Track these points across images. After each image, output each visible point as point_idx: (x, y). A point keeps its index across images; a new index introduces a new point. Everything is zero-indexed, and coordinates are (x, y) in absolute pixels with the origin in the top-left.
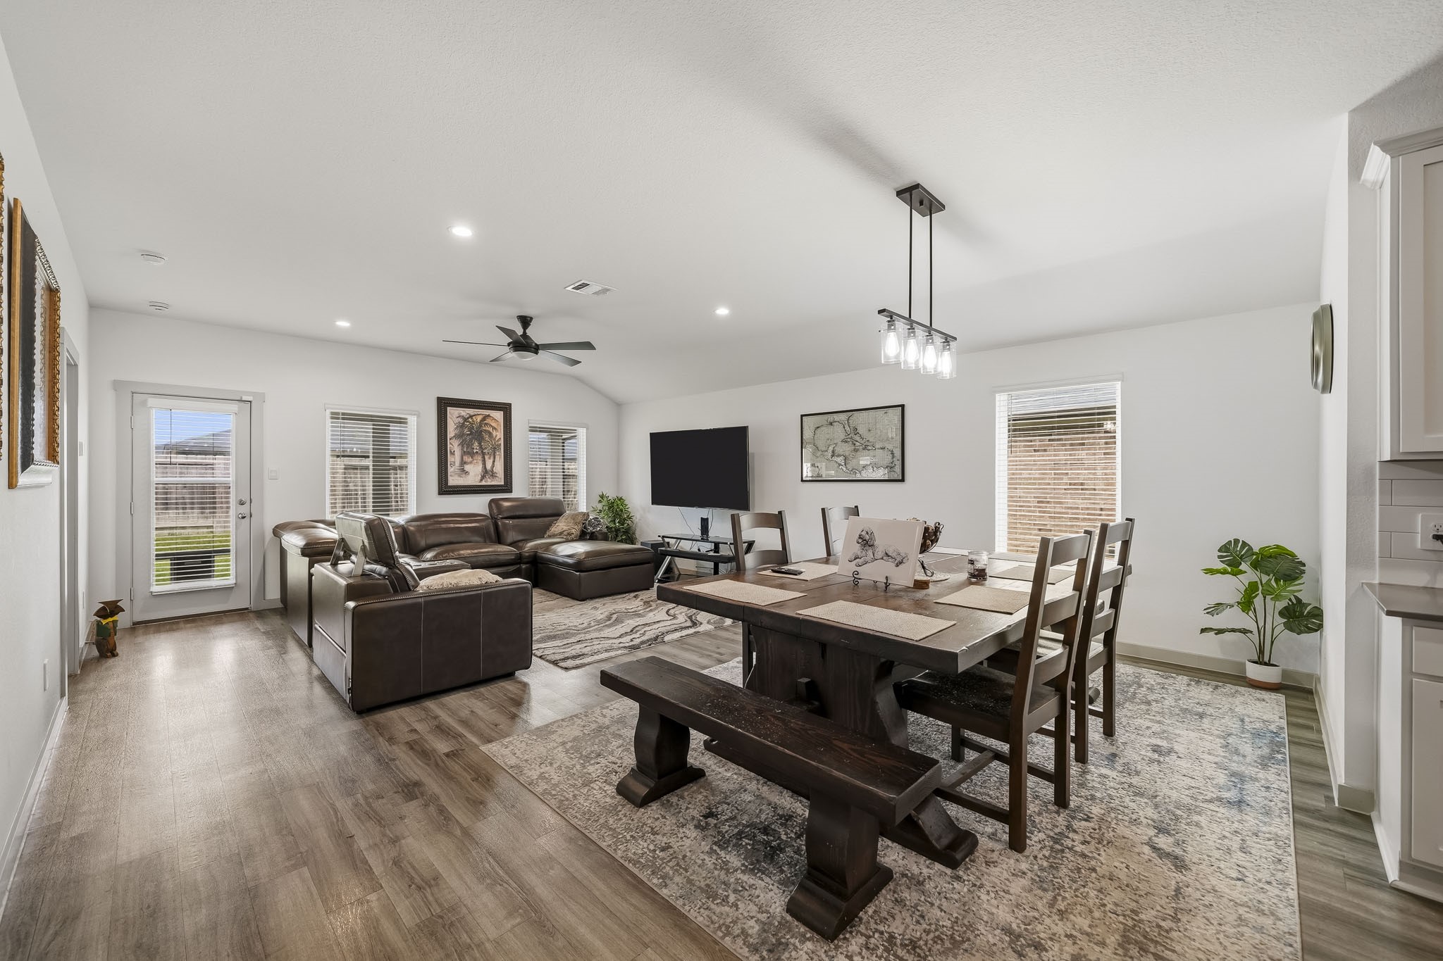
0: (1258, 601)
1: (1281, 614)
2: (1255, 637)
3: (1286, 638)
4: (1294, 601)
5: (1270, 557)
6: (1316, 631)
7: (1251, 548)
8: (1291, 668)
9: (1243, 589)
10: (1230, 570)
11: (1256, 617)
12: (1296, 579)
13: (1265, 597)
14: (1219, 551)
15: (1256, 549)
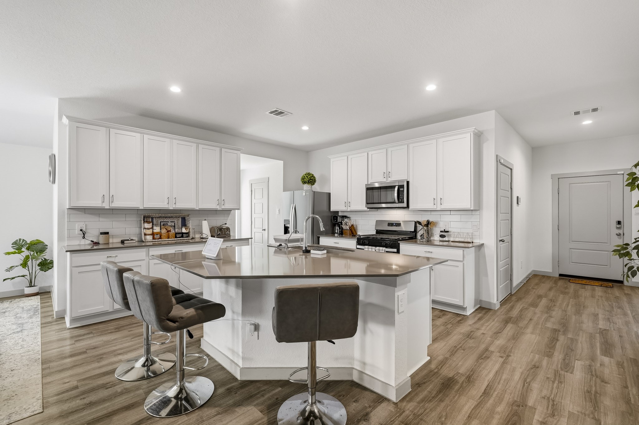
0: (29, 263)
1: (39, 265)
2: (28, 277)
3: (41, 274)
4: (43, 260)
5: (34, 244)
6: (51, 268)
7: (26, 242)
8: (43, 286)
9: (23, 259)
10: (17, 251)
11: (28, 269)
12: (44, 251)
13: (32, 260)
14: (12, 244)
15: (28, 242)
